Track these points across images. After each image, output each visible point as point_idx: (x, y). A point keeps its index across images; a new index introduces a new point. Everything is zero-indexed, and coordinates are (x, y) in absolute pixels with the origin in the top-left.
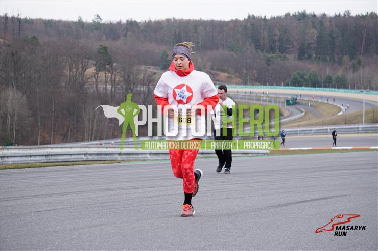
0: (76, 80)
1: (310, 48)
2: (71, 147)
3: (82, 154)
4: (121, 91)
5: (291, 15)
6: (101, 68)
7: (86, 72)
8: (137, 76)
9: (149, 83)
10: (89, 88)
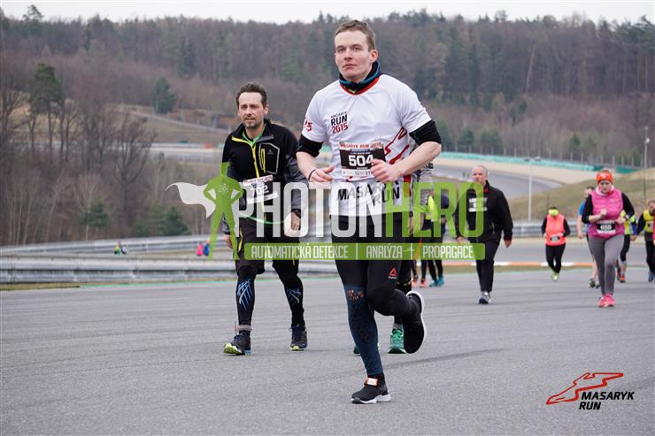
1: (435, 79)
4: (80, 153)
6: (42, 108)
8: (110, 124)
9: (134, 137)
10: (17, 144)
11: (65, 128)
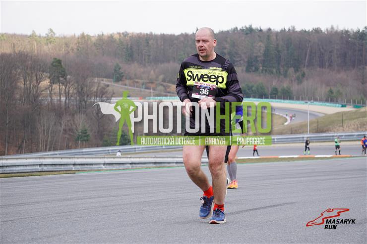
0: (30, 92)
1: (258, 61)
2: (26, 158)
3: (37, 165)
4: (75, 103)
5: (239, 29)
6: (56, 81)
7: (40, 85)
8: (90, 88)
9: (103, 95)
10: (43, 100)
11: (67, 90)
